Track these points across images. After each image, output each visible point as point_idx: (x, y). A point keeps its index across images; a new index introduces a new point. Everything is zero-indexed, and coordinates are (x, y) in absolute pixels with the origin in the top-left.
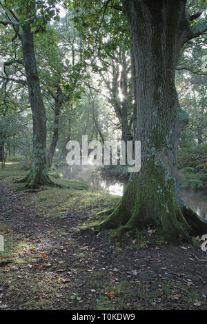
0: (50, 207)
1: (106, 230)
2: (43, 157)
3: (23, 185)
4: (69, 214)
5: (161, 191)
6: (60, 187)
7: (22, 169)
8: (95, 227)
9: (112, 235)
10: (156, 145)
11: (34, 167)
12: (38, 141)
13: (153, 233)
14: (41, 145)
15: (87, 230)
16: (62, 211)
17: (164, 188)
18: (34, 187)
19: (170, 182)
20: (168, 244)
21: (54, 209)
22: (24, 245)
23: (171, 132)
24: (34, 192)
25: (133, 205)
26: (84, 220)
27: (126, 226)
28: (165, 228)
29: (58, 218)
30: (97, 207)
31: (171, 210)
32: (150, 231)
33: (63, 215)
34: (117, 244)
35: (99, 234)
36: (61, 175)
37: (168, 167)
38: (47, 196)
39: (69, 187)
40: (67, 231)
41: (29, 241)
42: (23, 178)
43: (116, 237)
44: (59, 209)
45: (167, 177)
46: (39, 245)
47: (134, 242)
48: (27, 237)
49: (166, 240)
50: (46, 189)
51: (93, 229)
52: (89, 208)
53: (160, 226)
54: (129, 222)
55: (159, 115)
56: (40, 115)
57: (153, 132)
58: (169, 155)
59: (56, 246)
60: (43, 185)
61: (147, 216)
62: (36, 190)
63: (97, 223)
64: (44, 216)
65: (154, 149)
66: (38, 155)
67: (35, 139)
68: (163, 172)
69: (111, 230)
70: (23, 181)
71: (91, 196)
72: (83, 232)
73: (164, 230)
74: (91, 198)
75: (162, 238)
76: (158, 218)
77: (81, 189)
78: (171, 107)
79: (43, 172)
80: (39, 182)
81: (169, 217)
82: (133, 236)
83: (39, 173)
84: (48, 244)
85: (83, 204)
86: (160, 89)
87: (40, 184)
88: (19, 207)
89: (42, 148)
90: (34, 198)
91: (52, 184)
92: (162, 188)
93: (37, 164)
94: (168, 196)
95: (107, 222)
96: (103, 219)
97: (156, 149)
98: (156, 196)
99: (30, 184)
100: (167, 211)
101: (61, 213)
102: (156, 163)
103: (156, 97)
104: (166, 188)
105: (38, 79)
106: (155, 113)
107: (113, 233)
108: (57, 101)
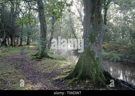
0: (45, 68)
1: (67, 80)
2: (44, 44)
3: (35, 57)
4: (53, 72)
5: (93, 63)
6: (52, 58)
7: (36, 49)
8: (62, 78)
9: (69, 82)
10: (91, 41)
11: (41, 49)
12: (42, 37)
13: (88, 82)
14: (44, 39)
15: (59, 80)
16: (50, 70)
17: (95, 62)
18: (40, 58)
19: (98, 59)
20: (94, 87)
21: (46, 69)
22: (29, 85)
23: (98, 35)
24: (39, 60)
25: (80, 68)
26: (59, 74)
27: (76, 78)
28: (94, 80)
29: (47, 73)
30: (66, 69)
31: (97, 72)
32: (87, 81)
33: (50, 72)
34: (71, 86)
35: (64, 81)
36: (54, 53)
37: (97, 52)
38: (45, 62)
39: (56, 59)
40: (50, 80)
41: (32, 83)
42: (36, 54)
43: (71, 83)
44: (49, 69)
45: (96, 56)
46: (36, 85)
47: (78, 86)
48: (32, 81)
49: (93, 85)
50: (45, 59)
51: (61, 79)
52: (63, 69)
53: (92, 79)
54: (78, 77)
55: (93, 27)
56: (44, 25)
57: (90, 35)
58: (97, 46)
59: (43, 86)
60: (44, 57)
61: (87, 74)
62: (41, 60)
63: (63, 76)
64: (42, 72)
65: (90, 43)
66: (42, 44)
67: (41, 36)
68: (94, 54)
69: (69, 80)
70: (35, 55)
71: (65, 63)
72: (57, 80)
73: (93, 81)
74: (64, 65)
75: (92, 85)
76: (91, 75)
77: (62, 60)
78: (99, 24)
79: (45, 51)
80: (42, 56)
81: (96, 75)
82: (79, 83)
83: (43, 52)
84: (40, 85)
85: (60, 67)
86: (94, 15)
87: (43, 57)
88: (31, 67)
89: (44, 40)
90: (39, 63)
91: (48, 57)
92: (93, 61)
93: (42, 48)
94: (96, 65)
95: (68, 76)
96: (66, 75)
97: (91, 43)
98: (90, 65)
99: (38, 57)
100: (95, 72)
101: (49, 71)
102: (91, 50)
103: (92, 19)
104: (95, 61)
105: (43, 8)
106: (91, 26)
107: (70, 81)
108: (53, 18)
